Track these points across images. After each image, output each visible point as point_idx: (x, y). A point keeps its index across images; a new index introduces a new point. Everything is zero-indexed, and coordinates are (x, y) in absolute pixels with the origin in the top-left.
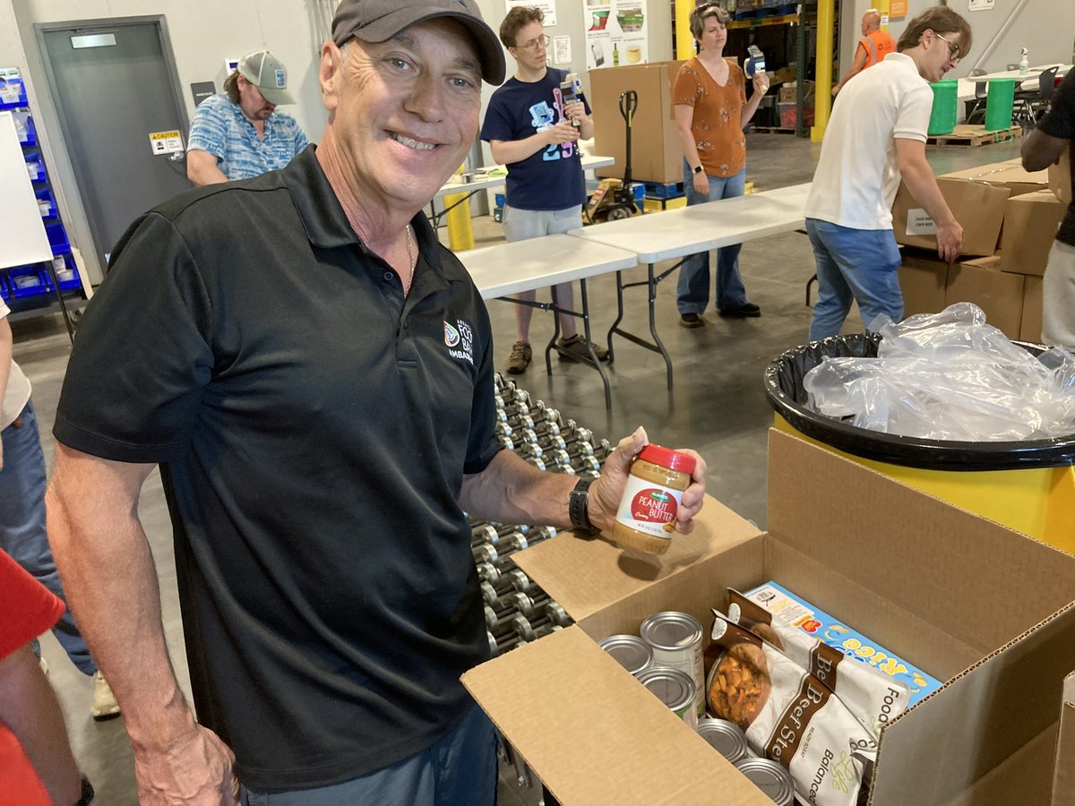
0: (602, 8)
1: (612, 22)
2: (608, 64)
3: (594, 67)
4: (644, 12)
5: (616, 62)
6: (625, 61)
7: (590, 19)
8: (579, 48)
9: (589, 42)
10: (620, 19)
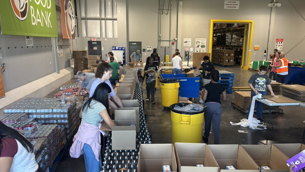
0: (198, 45)
1: (200, 47)
2: (199, 52)
3: (196, 52)
4: (205, 45)
5: (200, 52)
6: (201, 52)
7: (196, 46)
8: (194, 49)
9: (196, 49)
10: (201, 46)
